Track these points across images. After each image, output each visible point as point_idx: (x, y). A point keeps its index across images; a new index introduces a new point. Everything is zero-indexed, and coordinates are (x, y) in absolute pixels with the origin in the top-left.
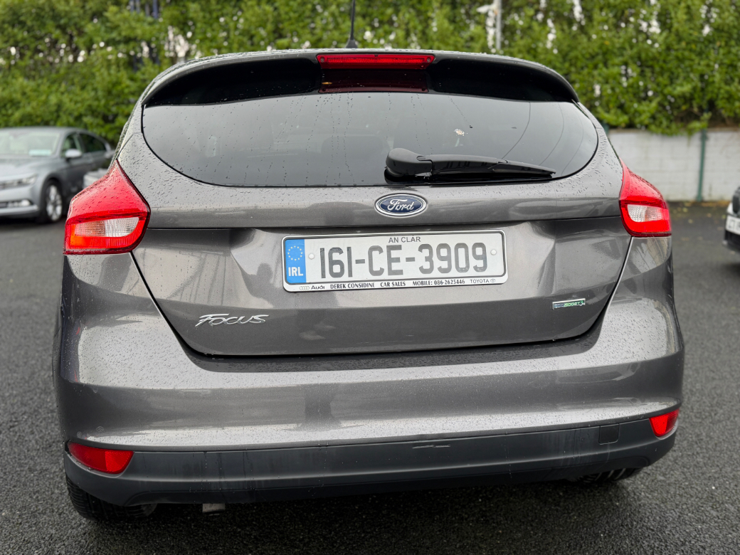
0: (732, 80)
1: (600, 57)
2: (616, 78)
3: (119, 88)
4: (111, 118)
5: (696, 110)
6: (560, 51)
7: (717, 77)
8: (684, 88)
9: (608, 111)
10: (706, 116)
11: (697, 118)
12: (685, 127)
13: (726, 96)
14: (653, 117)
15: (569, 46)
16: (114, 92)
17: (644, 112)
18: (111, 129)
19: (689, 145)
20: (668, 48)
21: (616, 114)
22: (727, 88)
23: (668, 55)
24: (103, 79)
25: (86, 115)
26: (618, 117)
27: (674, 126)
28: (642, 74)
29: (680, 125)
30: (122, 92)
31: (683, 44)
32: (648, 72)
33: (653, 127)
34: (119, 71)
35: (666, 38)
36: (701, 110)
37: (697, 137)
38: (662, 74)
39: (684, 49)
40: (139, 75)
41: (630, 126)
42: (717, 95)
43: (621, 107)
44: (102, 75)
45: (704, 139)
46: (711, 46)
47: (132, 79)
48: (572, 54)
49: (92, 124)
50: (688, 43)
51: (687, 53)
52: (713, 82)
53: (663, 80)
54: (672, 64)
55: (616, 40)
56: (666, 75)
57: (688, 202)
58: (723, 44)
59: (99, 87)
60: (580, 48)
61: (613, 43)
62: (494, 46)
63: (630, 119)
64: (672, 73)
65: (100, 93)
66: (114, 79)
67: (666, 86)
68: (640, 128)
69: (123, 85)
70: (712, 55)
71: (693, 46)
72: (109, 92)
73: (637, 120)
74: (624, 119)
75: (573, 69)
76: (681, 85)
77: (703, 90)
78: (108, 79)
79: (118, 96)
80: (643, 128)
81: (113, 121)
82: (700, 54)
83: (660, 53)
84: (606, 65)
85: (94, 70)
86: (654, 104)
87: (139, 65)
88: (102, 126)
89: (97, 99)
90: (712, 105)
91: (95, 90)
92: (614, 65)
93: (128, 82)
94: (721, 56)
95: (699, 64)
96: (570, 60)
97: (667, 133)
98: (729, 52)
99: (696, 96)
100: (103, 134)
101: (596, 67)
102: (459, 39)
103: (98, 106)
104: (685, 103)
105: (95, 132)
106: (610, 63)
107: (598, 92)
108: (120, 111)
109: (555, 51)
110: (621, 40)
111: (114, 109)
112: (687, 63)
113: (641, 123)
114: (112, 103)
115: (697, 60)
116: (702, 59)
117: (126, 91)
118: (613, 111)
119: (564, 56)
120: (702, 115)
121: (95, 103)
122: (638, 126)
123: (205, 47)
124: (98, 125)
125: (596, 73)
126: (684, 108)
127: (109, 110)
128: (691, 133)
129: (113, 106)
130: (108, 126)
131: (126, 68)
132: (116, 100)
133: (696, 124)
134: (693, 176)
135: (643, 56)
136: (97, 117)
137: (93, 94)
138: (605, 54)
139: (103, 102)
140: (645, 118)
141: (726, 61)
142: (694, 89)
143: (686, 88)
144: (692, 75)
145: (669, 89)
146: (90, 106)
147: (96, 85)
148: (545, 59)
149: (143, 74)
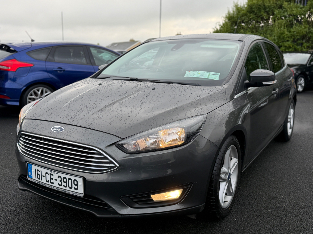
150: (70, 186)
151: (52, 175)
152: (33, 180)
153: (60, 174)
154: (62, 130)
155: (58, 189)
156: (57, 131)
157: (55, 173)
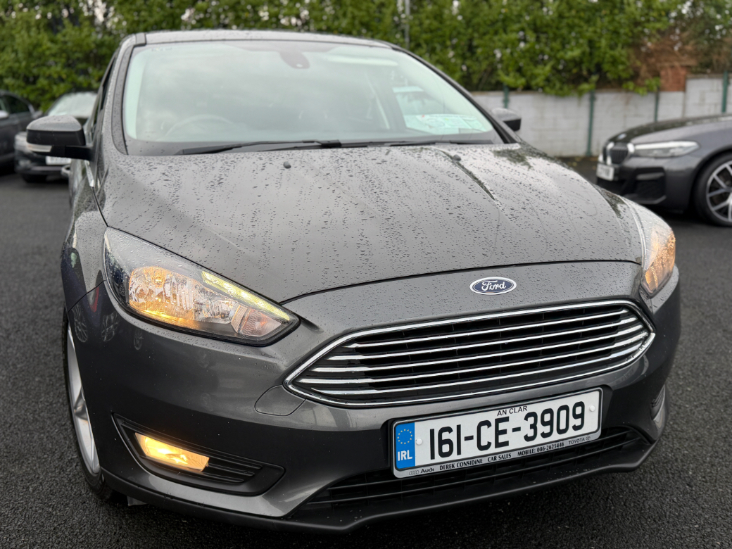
0: (616, 45)
1: (500, 24)
2: (514, 44)
3: (40, 50)
4: (31, 79)
5: (585, 73)
6: (464, 18)
7: (603, 43)
8: (574, 53)
9: (507, 74)
10: (595, 78)
11: (586, 80)
12: (576, 88)
13: (611, 60)
14: (548, 80)
15: (472, 13)
16: (35, 54)
17: (539, 75)
18: (33, 91)
19: (579, 105)
20: (561, 16)
21: (515, 77)
22: (612, 52)
23: (560, 22)
24: (23, 41)
25: (7, 77)
26: (516, 79)
27: (566, 88)
28: (538, 40)
29: (571, 86)
30: (43, 53)
31: (573, 12)
32: (543, 37)
33: (547, 89)
34: (39, 33)
35: (559, 6)
36: (590, 73)
37: (586, 97)
38: (555, 39)
39: (574, 17)
40: (59, 36)
41: (528, 88)
42: (603, 58)
43: (519, 70)
44: (22, 36)
45: (593, 99)
46: (597, 14)
47: (53, 41)
48: (475, 21)
49: (13, 85)
50: (578, 12)
51: (576, 21)
52: (600, 48)
53: (556, 45)
54: (564, 31)
55: (514, 8)
56: (559, 41)
57: (578, 157)
58: (608, 12)
59: (20, 49)
60: (482, 14)
61: (511, 10)
62: (403, 12)
63: (527, 82)
64: (564, 39)
65: (21, 55)
66: (35, 42)
67: (558, 51)
68: (537, 90)
69: (44, 47)
70: (599, 22)
71: (582, 14)
72: (30, 54)
73: (533, 83)
74: (522, 81)
75: (476, 35)
76: (572, 50)
77: (591, 54)
78: (28, 41)
79: (40, 58)
80: (540, 90)
81: (34, 83)
82: (588, 21)
83: (553, 20)
84: (505, 31)
85: (13, 32)
86: (548, 68)
87: (60, 28)
88: (24, 88)
89: (17, 61)
90: (599, 69)
91: (16, 51)
92: (512, 31)
93: (49, 44)
94: (606, 24)
95: (587, 31)
96: (473, 26)
97: (560, 94)
98: (613, 20)
99: (585, 59)
100: (25, 96)
101: (496, 33)
102: (371, 5)
103: (19, 68)
104: (575, 66)
105: (17, 93)
106: (509, 29)
107: (499, 55)
108: (42, 73)
109: (460, 18)
110: (519, 8)
111: (35, 71)
112: (577, 29)
113: (537, 85)
114: (33, 65)
115: (585, 27)
116: (589, 26)
117: (48, 53)
118: (512, 74)
119: (468, 23)
120: (590, 77)
121: (17, 65)
122: (535, 87)
123: (124, 9)
124: (19, 87)
125: (496, 38)
126: (575, 71)
127: (30, 72)
128: (581, 93)
129: (34, 67)
130: (30, 88)
131: (45, 30)
132: (37, 62)
133: (585, 86)
134: (582, 134)
135: (538, 23)
136: (18, 78)
137: (13, 55)
138: (504, 20)
139: (24, 64)
140: (540, 80)
141: (611, 28)
142: (583, 53)
143: (576, 53)
144: (581, 41)
145: (561, 54)
146: (10, 68)
147: (16, 47)
148: (450, 25)
149: (64, 36)
150: (563, 426)
151: (506, 419)
152: (420, 469)
153: (531, 408)
154: (508, 285)
155: (526, 452)
156: (499, 290)
157: (517, 409)
